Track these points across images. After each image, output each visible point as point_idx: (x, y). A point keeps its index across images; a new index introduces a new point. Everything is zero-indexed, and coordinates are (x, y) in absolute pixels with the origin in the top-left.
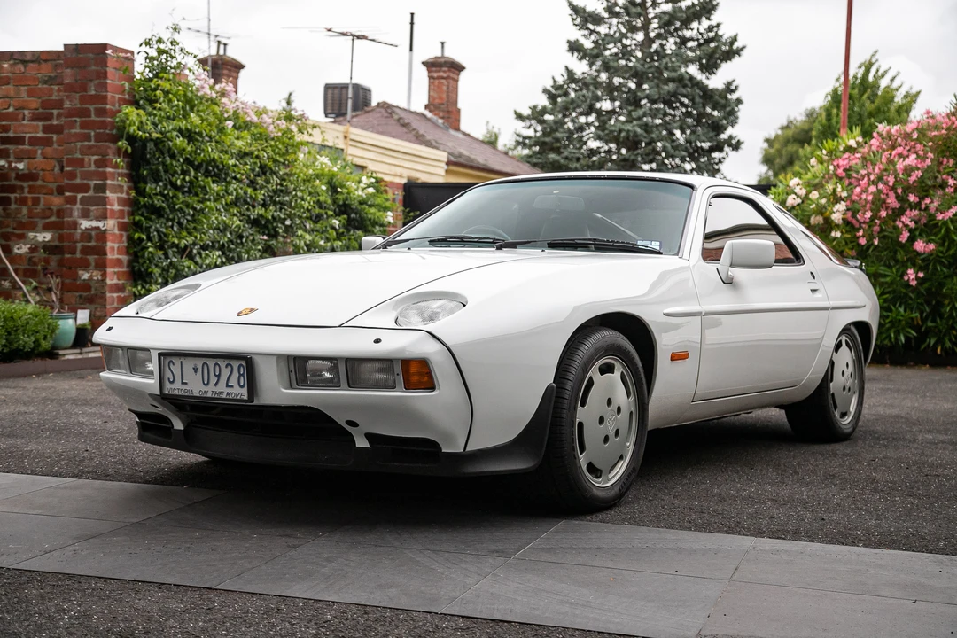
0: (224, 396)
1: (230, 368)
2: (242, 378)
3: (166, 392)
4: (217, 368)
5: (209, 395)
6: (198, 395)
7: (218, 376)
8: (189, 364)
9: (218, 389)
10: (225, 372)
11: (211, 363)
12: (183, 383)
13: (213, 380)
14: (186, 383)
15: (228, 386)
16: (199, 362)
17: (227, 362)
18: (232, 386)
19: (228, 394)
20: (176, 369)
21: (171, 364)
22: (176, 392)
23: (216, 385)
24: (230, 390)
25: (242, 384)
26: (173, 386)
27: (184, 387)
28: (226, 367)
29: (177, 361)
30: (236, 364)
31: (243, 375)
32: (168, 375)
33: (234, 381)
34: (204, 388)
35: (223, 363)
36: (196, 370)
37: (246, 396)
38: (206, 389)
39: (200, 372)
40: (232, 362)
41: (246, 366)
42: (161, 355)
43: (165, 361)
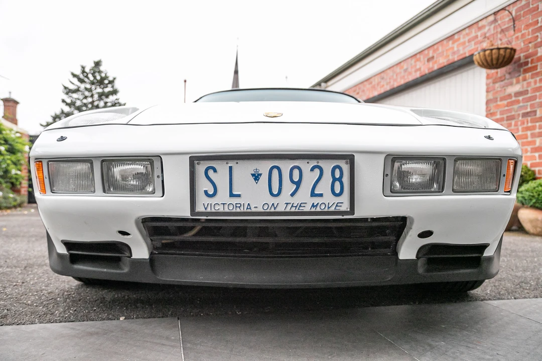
0: (307, 208)
1: (317, 171)
2: (337, 184)
3: (200, 208)
4: (296, 173)
5: (281, 209)
6: (260, 209)
7: (298, 184)
8: (243, 171)
9: (296, 200)
10: (310, 178)
11: (286, 166)
12: (232, 195)
13: (289, 187)
14: (239, 196)
15: (313, 194)
16: (264, 167)
17: (313, 163)
18: (321, 195)
19: (313, 206)
20: (221, 177)
21: (211, 173)
22: (221, 209)
23: (292, 195)
24: (316, 200)
25: (337, 191)
26: (213, 201)
27: (235, 201)
28: (312, 170)
29: (223, 168)
30: (327, 166)
31: (340, 179)
33: (324, 187)
34: (272, 200)
35: (306, 166)
36: (256, 177)
37: (345, 207)
38: (275, 200)
39: (264, 179)
40: (322, 163)
41: (346, 168)
42: (195, 160)
43: (201, 169)
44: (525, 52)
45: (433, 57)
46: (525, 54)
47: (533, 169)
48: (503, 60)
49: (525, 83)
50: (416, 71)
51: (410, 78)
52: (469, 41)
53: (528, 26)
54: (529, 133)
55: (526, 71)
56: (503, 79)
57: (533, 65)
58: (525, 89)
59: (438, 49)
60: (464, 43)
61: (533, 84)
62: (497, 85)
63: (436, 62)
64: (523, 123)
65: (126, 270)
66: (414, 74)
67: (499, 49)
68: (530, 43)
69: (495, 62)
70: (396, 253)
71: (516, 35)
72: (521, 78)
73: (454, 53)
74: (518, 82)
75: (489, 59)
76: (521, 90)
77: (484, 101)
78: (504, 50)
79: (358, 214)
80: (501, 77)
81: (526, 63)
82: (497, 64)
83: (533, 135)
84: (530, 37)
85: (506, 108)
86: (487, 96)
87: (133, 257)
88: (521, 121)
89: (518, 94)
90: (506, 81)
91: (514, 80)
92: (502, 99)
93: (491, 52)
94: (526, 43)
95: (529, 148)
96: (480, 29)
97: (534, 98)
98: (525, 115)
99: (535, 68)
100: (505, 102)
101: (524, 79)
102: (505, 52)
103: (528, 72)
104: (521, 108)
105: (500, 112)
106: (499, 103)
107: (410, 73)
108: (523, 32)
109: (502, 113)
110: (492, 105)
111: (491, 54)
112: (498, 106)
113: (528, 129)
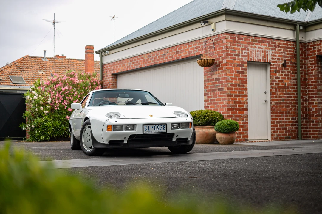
0: (160, 132)
3: (144, 132)
6: (153, 132)
7: (159, 128)
8: (151, 126)
10: (160, 127)
11: (157, 126)
15: (161, 130)
16: (154, 126)
17: (161, 125)
20: (147, 127)
22: (147, 132)
23: (158, 130)
24: (161, 131)
25: (164, 129)
27: (149, 131)
29: (147, 126)
32: (145, 129)
33: (162, 129)
35: (160, 125)
36: (152, 127)
37: (166, 131)
38: (155, 131)
39: (154, 127)
40: (162, 125)
41: (165, 126)
42: (143, 125)
43: (144, 126)
44: (218, 60)
45: (179, 52)
46: (218, 61)
47: (223, 115)
48: (209, 64)
49: (219, 74)
50: (170, 57)
51: (167, 61)
52: (196, 48)
53: (219, 49)
54: (221, 98)
55: (219, 69)
56: (210, 71)
57: (222, 67)
58: (219, 77)
59: (181, 48)
60: (193, 48)
61: (222, 76)
62: (209, 73)
63: (180, 55)
64: (219, 93)
65: (122, 146)
66: (169, 58)
67: (207, 59)
68: (220, 56)
69: (206, 65)
70: (172, 140)
71: (215, 51)
72: (217, 72)
73: (189, 52)
74: (216, 74)
75: (203, 63)
76: (218, 78)
77: (203, 80)
78: (209, 60)
79: (167, 132)
80: (210, 70)
81: (219, 66)
82: (207, 66)
83: (223, 99)
84: (220, 54)
85: (212, 85)
86: (204, 78)
87: (124, 143)
88: (218, 92)
89: (217, 79)
90: (212, 72)
91: (215, 72)
92: (211, 80)
93: (204, 60)
94: (219, 56)
95: (221, 105)
96: (201, 43)
97: (222, 82)
98: (220, 89)
99: (222, 69)
100: (212, 82)
101: (219, 73)
102: (210, 61)
103: (220, 70)
104: (218, 86)
105: (210, 86)
106: (209, 82)
107: (167, 58)
108: (218, 51)
109: (211, 87)
110: (206, 83)
111: (204, 61)
112: (209, 84)
113: (220, 96)
